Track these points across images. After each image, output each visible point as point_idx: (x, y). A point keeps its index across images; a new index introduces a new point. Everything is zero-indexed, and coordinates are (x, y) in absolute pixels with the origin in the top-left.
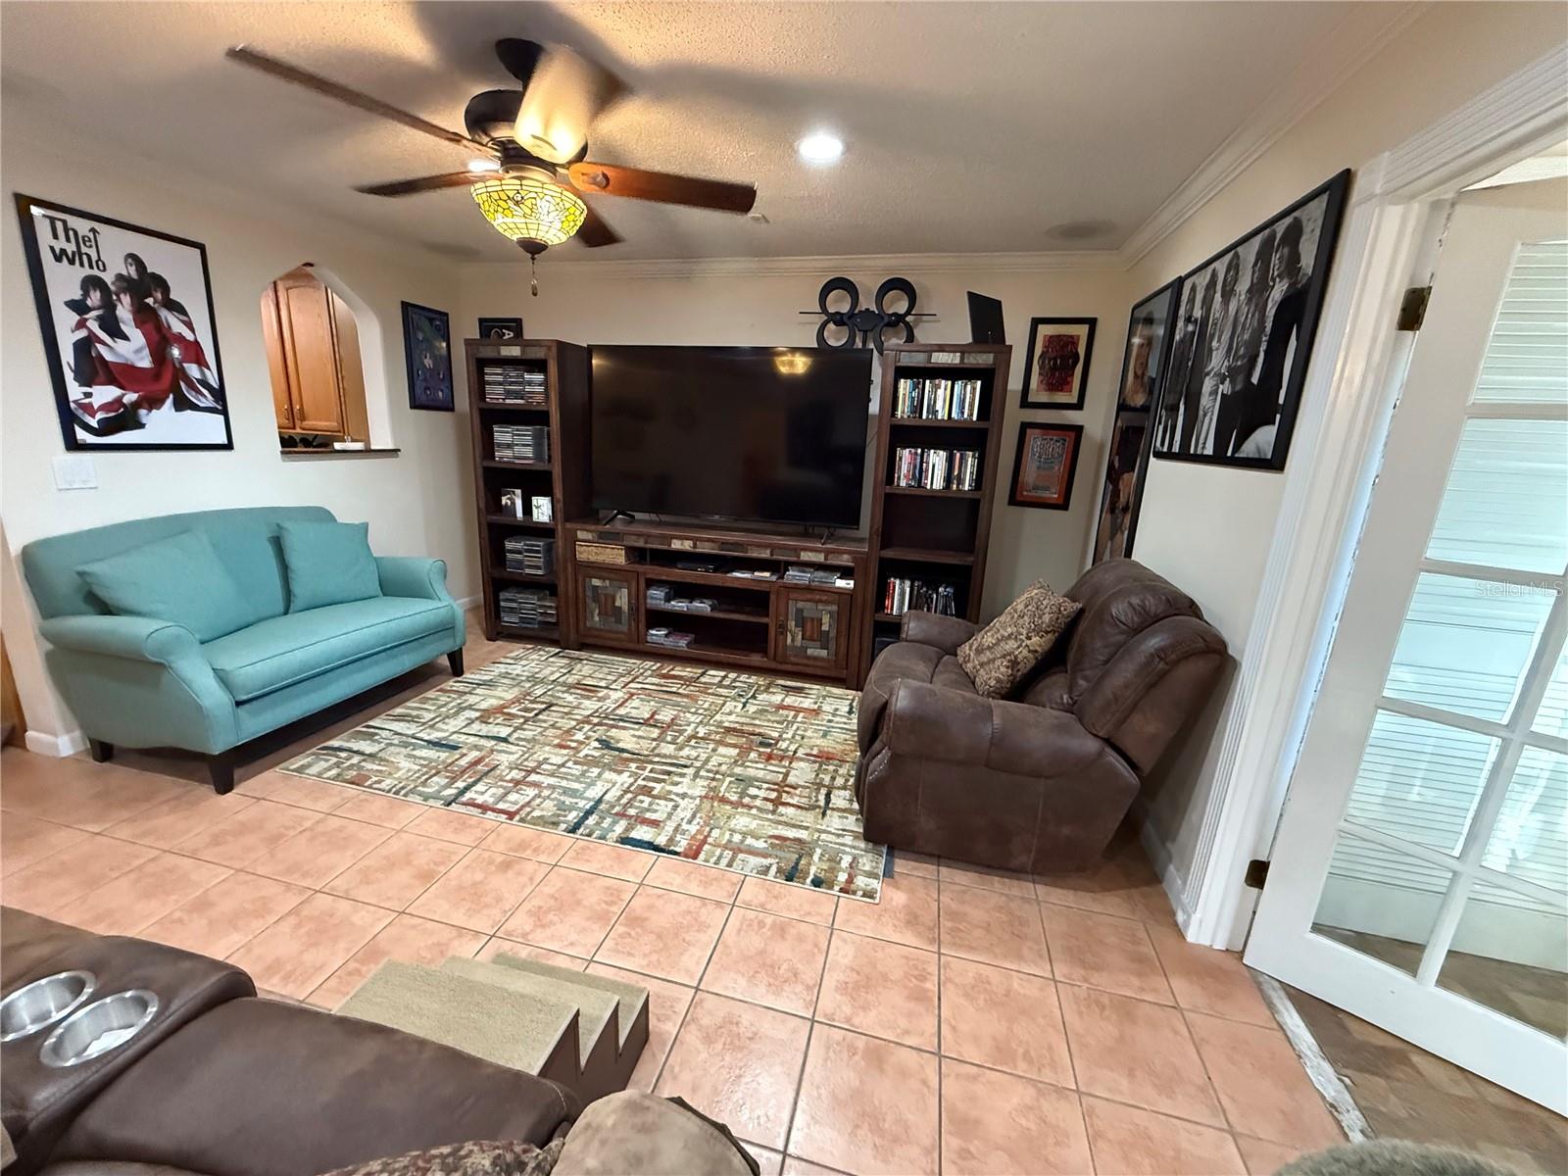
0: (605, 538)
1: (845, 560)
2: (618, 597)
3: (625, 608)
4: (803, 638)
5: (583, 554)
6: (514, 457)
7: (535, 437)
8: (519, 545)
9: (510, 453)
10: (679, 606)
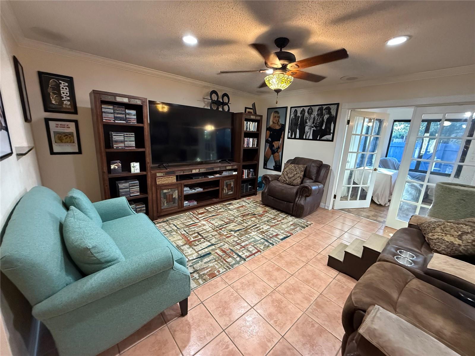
0: (168, 174)
1: (235, 167)
2: (174, 194)
3: (177, 197)
4: (228, 190)
5: (159, 182)
6: (125, 147)
7: (136, 137)
8: (127, 185)
9: (122, 145)
10: (193, 191)
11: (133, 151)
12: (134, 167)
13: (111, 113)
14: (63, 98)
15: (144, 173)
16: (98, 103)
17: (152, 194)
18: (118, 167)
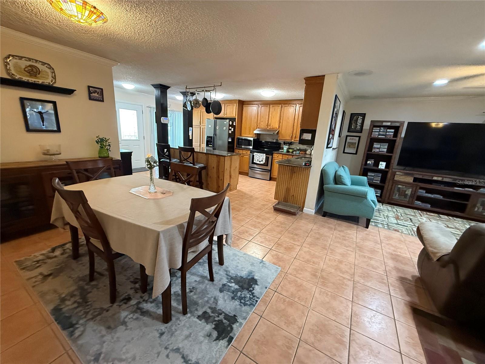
0: (407, 174)
2: (407, 191)
3: (409, 194)
4: (482, 209)
5: (397, 178)
6: (379, 151)
7: (388, 146)
8: (373, 174)
9: (378, 150)
10: (430, 195)
11: (384, 154)
12: (381, 165)
13: (378, 132)
14: (358, 125)
15: (387, 170)
16: (372, 127)
17: (388, 186)
18: (371, 163)
